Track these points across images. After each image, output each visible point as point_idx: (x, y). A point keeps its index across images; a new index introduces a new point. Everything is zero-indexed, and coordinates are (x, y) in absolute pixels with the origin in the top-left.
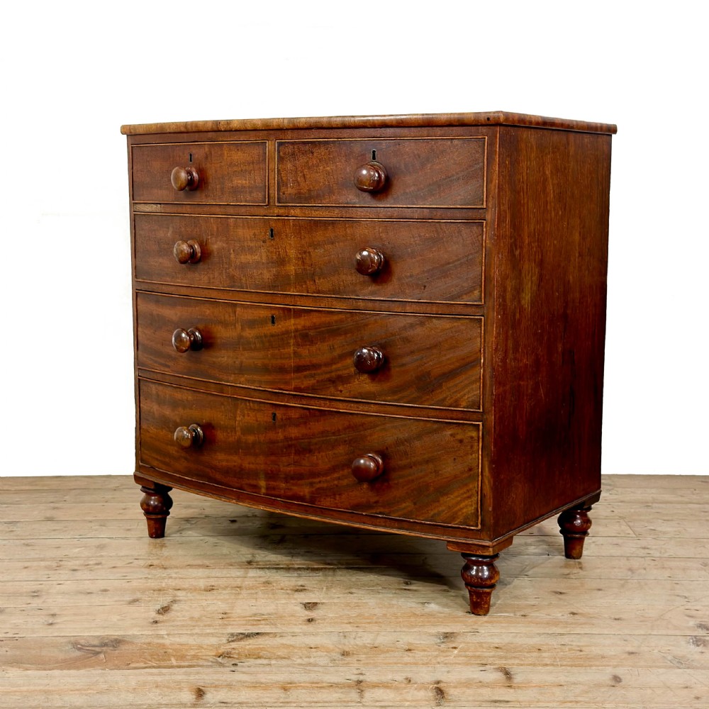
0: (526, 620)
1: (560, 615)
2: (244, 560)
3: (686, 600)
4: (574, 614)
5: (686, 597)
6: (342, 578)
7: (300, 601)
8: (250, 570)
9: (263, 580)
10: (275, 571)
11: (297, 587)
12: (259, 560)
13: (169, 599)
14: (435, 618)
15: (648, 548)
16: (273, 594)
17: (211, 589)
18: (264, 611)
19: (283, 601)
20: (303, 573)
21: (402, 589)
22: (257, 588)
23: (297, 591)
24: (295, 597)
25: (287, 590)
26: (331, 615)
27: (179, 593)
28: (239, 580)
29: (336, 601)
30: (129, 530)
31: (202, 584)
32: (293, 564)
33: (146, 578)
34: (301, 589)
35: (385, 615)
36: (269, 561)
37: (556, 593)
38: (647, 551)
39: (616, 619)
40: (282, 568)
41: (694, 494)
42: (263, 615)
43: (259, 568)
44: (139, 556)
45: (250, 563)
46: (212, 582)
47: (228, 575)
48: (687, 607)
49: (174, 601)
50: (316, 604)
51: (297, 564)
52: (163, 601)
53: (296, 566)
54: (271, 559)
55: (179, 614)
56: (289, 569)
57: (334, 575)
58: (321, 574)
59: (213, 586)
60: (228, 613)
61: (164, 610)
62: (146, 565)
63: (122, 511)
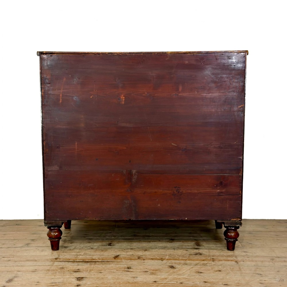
0: (182, 285)
1: (198, 283)
2: (54, 257)
3: (261, 276)
4: (205, 282)
5: (261, 274)
6: (98, 266)
7: (75, 276)
8: (55, 262)
9: (61, 267)
10: (67, 262)
11: (76, 270)
12: (61, 258)
13: (13, 275)
14: (138, 284)
15: (246, 252)
16: (64, 273)
17: (34, 271)
18: (57, 281)
19: (68, 277)
20: (80, 263)
21: (125, 271)
22: (57, 270)
23: (75, 272)
24: (74, 275)
25: (71, 271)
26: (88, 283)
27: (19, 273)
28: (49, 267)
29: (93, 276)
30: (4, 244)
31: (32, 268)
32: (77, 259)
33: (5, 266)
34: (78, 271)
35: (115, 283)
36: (66, 258)
37: (199, 272)
38: (247, 253)
39: (225, 285)
40: (71, 261)
41: (273, 228)
42: (56, 283)
43: (60, 261)
44: (5, 256)
45: (56, 259)
46: (36, 268)
47: (44, 265)
48: (261, 279)
49: (15, 277)
50: (83, 278)
51: (79, 259)
52: (10, 276)
53: (78, 260)
54: (67, 257)
55: (16, 282)
56: (74, 261)
57: (95, 264)
58: (89, 264)
59: (36, 270)
60: (40, 282)
61: (10, 281)
62: (8, 260)
63: (3, 236)
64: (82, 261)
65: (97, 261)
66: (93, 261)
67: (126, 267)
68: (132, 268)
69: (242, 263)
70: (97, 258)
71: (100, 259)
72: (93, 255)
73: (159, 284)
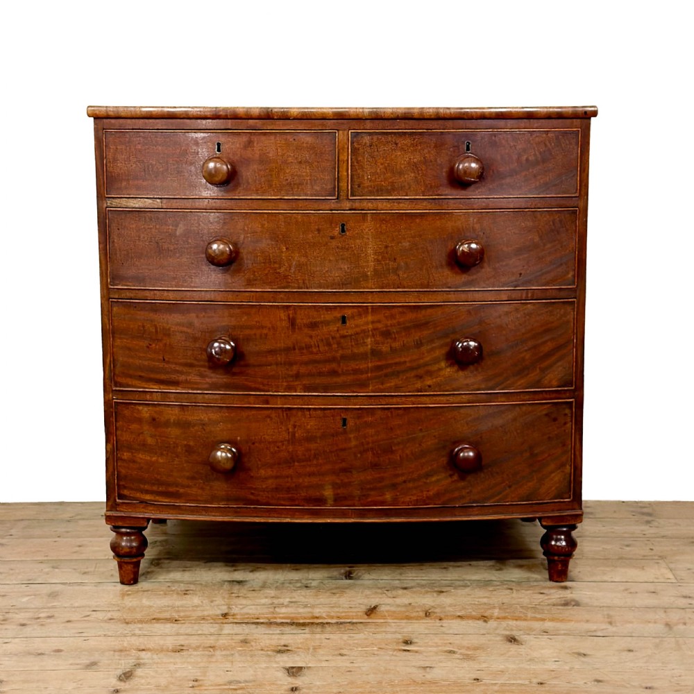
0: (544, 689)
1: (582, 682)
2: (219, 612)
4: (599, 681)
6: (332, 636)
7: (282, 664)
8: (225, 625)
9: (241, 638)
10: (254, 626)
11: (280, 648)
12: (235, 612)
13: (132, 661)
14: (438, 686)
15: (690, 597)
16: (251, 656)
17: (179, 650)
18: (243, 676)
19: (264, 665)
20: (287, 629)
21: (400, 650)
22: (233, 648)
23: (280, 652)
24: (277, 660)
25: (268, 650)
26: (318, 683)
27: (143, 654)
28: (212, 638)
29: (324, 664)
30: (85, 573)
31: (170, 642)
32: (275, 618)
33: (105, 635)
34: (284, 650)
35: (380, 682)
36: (247, 614)
37: (579, 654)
38: (689, 601)
39: (646, 688)
40: (262, 623)
42: (240, 682)
43: (236, 623)
44: (96, 606)
45: (225, 615)
46: (182, 640)
47: (200, 632)
49: (138, 665)
50: (300, 668)
51: (280, 618)
52: (125, 664)
53: (279, 621)
54: (250, 611)
55: (143, 681)
56: (271, 623)
57: (323, 632)
58: (307, 630)
59: (182, 646)
60: (200, 680)
61: (127, 676)
62: (106, 618)
63: (77, 548)
64: (289, 621)
65: (327, 623)
66: (317, 624)
67: (399, 639)
68: (416, 643)
69: (681, 627)
70: (324, 615)
71: (332, 618)
72: (313, 606)
73: (485, 685)
